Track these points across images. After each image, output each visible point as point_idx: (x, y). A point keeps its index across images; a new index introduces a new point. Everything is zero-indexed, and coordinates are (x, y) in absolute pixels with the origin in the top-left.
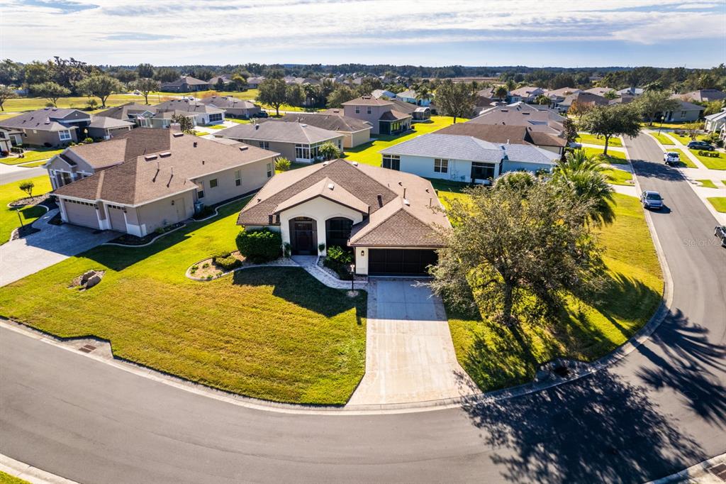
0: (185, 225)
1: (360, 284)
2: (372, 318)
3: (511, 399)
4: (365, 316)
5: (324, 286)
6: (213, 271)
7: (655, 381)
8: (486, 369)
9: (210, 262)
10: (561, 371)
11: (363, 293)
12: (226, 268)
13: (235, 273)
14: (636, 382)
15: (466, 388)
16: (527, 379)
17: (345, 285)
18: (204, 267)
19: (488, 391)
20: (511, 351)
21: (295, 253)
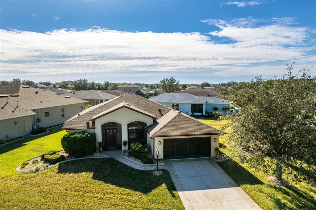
0: (23, 138)
1: (161, 165)
2: (181, 190)
4: (174, 189)
5: (133, 169)
6: (41, 165)
9: (39, 159)
11: (166, 172)
12: (52, 162)
13: (59, 165)
18: (33, 163)
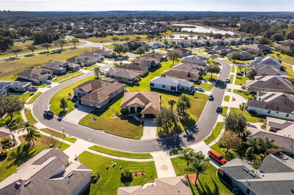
1: (143, 120)
2: (145, 126)
3: (163, 139)
4: (143, 126)
5: (136, 120)
7: (185, 136)
8: (161, 135)
10: (172, 135)
11: (143, 122)
12: (119, 116)
13: (121, 117)
14: (182, 137)
15: (157, 137)
16: (166, 136)
17: (140, 120)
18: (115, 116)
19: (160, 138)
20: (165, 132)
21: (131, 113)
